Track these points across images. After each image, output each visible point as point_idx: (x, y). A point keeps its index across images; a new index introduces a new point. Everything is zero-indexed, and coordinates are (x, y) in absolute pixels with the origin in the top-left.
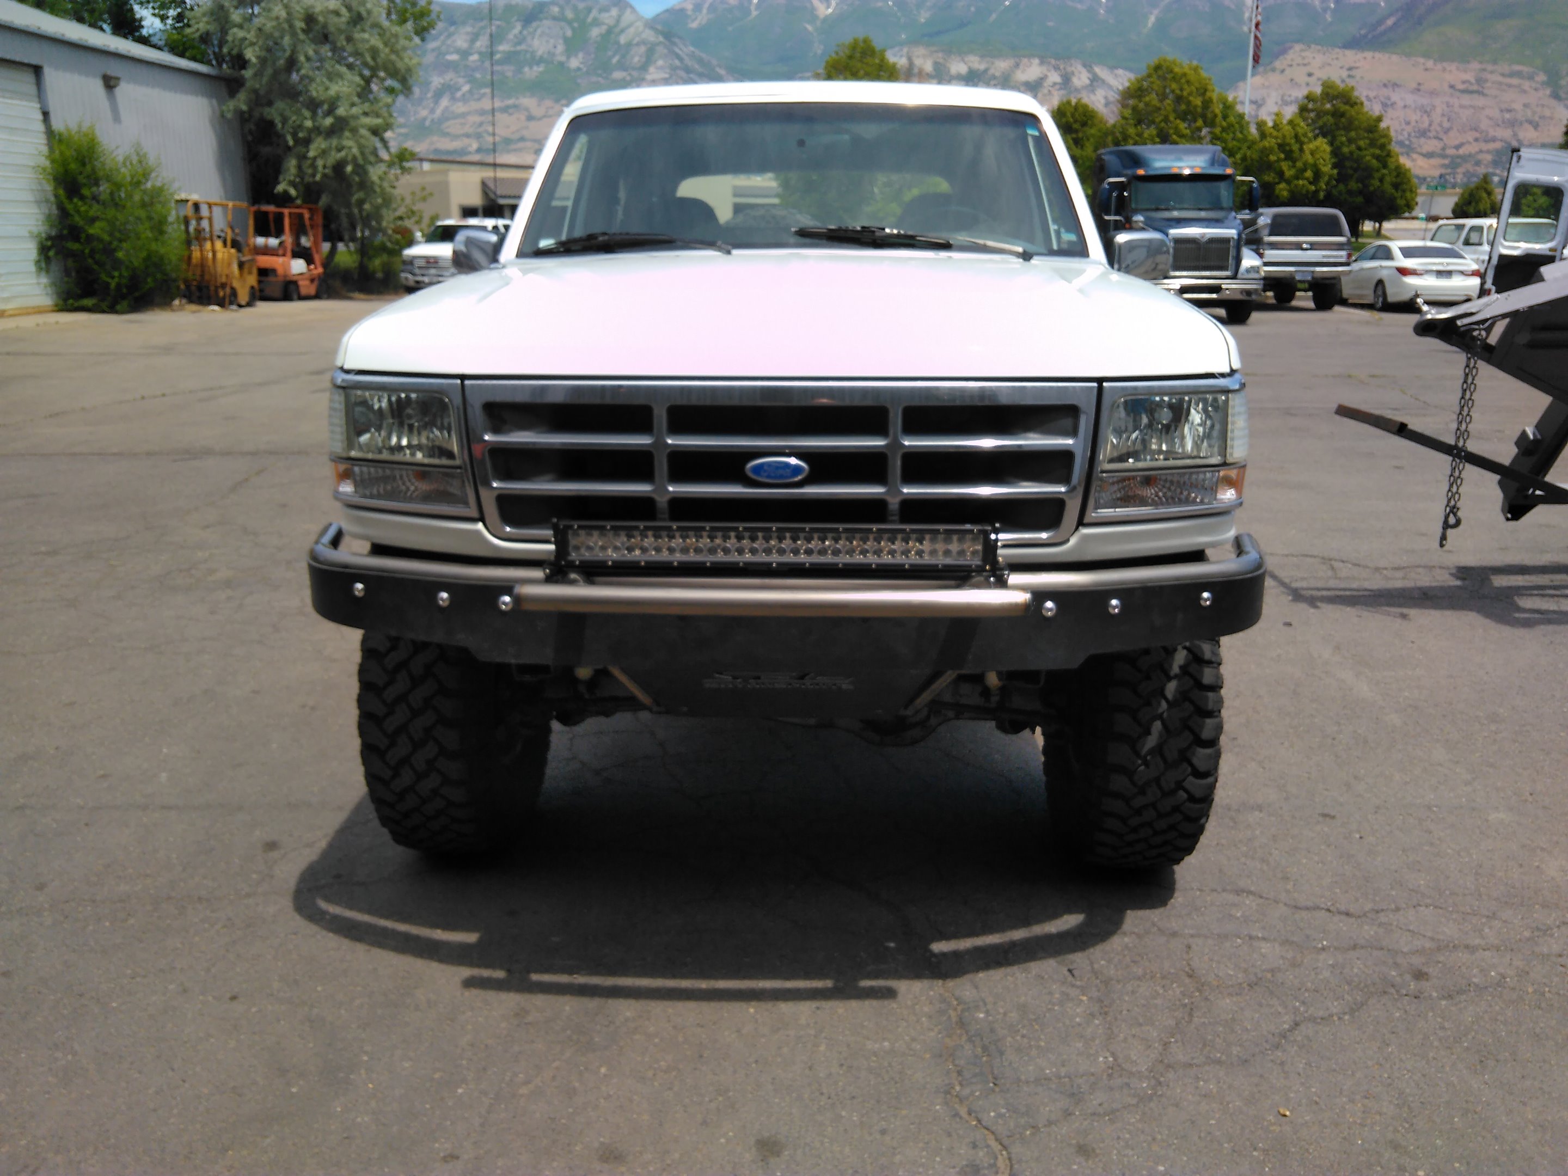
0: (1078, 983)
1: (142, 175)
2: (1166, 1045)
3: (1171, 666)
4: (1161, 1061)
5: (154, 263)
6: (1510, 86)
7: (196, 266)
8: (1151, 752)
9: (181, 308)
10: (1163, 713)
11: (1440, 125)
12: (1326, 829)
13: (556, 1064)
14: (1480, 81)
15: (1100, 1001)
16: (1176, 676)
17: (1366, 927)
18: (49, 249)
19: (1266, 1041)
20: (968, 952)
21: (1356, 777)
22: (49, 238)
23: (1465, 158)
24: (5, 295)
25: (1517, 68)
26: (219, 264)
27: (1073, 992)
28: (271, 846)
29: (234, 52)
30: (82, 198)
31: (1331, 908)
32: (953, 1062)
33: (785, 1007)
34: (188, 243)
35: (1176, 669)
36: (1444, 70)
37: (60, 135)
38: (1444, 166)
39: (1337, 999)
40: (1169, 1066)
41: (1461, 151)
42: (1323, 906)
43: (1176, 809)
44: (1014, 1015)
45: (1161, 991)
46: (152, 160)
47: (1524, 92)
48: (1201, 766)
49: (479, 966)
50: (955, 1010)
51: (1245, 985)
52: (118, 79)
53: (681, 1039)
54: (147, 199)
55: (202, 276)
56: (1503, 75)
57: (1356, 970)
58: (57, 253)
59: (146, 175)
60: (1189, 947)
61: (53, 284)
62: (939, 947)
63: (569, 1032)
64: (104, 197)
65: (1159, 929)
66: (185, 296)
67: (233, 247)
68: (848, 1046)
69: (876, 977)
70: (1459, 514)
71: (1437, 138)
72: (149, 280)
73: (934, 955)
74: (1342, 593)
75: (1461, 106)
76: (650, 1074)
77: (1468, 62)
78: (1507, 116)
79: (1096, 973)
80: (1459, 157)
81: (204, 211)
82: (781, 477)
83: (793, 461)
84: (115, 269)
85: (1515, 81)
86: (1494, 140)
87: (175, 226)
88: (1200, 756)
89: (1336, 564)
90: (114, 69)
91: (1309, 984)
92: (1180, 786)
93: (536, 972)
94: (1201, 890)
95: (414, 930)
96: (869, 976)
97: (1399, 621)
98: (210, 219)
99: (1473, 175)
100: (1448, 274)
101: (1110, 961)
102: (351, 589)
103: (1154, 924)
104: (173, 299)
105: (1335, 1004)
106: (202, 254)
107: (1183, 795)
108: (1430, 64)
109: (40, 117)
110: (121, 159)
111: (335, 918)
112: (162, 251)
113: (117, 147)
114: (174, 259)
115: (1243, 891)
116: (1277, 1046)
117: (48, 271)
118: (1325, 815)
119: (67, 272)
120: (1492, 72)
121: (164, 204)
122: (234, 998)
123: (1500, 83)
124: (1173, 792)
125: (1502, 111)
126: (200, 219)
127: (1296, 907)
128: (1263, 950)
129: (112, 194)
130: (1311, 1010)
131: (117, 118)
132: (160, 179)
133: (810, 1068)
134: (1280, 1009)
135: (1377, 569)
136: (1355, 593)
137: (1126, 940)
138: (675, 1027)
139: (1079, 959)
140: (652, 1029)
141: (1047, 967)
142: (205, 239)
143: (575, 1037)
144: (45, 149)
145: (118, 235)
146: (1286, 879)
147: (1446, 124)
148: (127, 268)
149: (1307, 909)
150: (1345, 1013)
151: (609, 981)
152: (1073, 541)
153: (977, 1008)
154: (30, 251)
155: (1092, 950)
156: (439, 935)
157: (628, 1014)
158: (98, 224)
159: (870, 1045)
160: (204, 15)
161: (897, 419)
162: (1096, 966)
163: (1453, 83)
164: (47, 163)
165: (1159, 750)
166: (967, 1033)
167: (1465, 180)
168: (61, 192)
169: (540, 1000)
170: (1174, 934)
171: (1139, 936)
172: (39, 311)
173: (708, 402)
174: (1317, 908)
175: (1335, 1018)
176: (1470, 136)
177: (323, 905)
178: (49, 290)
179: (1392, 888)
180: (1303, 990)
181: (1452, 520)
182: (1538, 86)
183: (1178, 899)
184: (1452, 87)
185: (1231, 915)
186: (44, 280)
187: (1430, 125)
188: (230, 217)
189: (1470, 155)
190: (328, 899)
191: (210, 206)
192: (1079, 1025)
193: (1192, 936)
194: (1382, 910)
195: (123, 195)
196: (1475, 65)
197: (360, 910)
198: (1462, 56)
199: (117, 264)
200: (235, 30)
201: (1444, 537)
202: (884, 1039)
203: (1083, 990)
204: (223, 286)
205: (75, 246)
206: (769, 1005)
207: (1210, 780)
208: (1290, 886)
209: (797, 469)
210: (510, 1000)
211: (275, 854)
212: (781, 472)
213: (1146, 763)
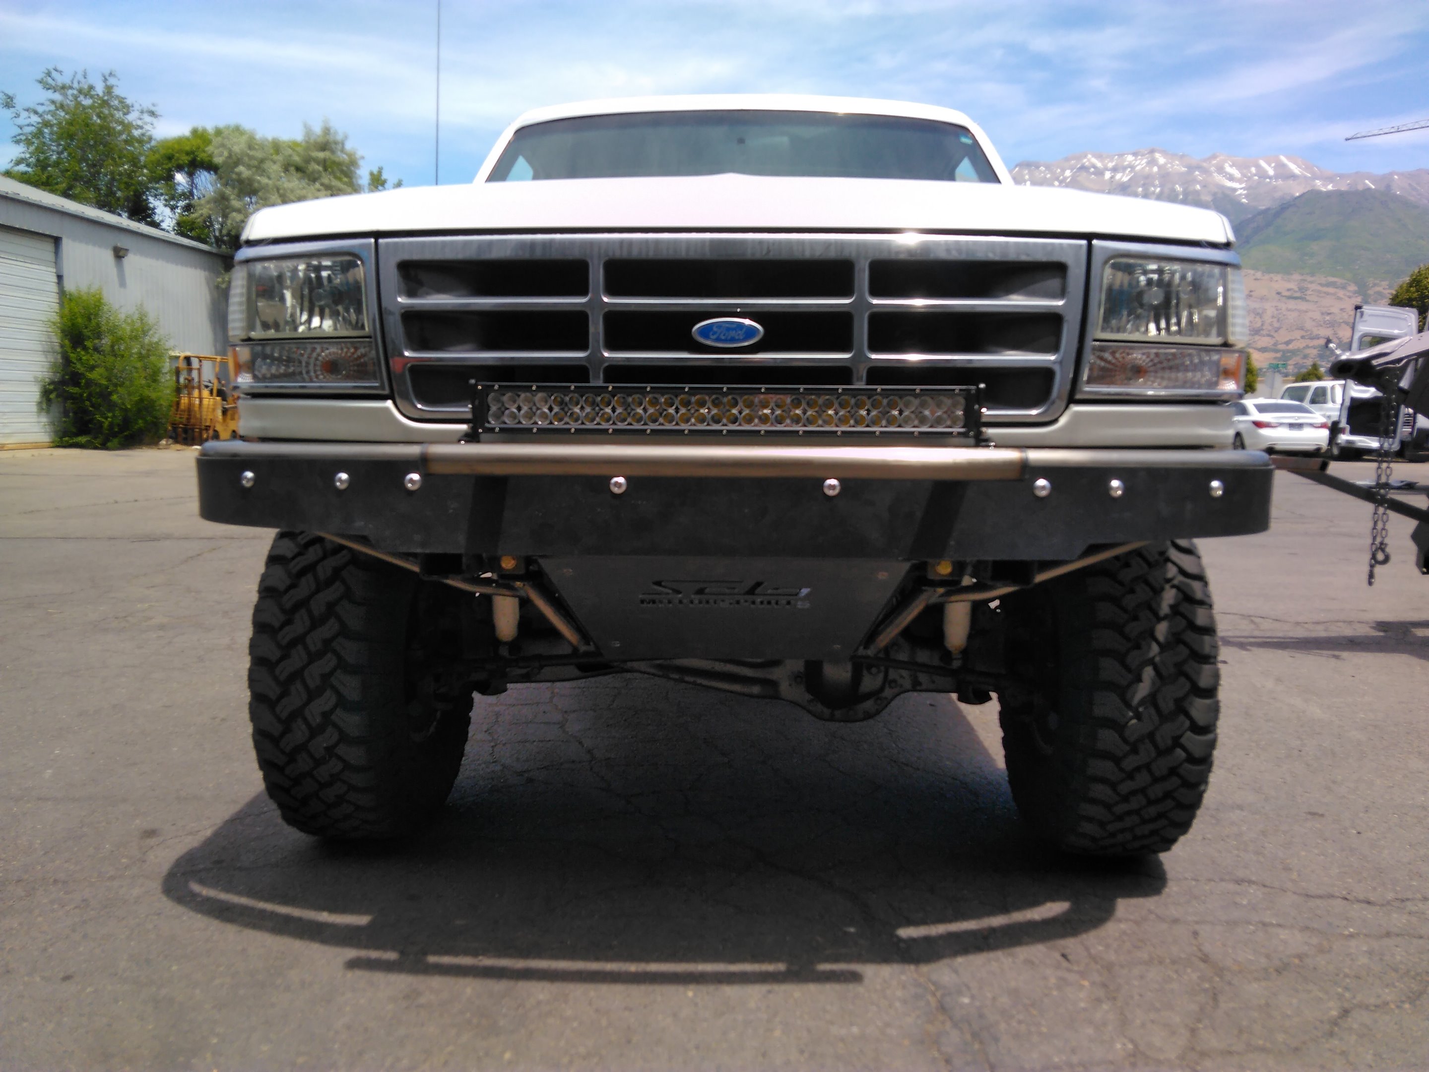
0: (1076, 968)
1: (141, 330)
2: (1193, 1031)
3: (1159, 605)
4: (1193, 1049)
5: (145, 406)
6: (1328, 294)
7: (184, 411)
8: (1142, 702)
9: (167, 447)
10: (1153, 658)
11: (1271, 325)
12: (1318, 826)
13: (450, 1048)
14: (1302, 289)
15: (1104, 986)
16: (1166, 617)
17: (1395, 915)
18: (51, 392)
19: (1316, 1028)
20: (941, 937)
21: (1334, 782)
22: (52, 383)
23: (1294, 352)
24: (7, 431)
25: (1331, 279)
26: (204, 410)
27: (1072, 977)
28: (151, 833)
29: (233, 233)
30: (85, 348)
31: (1348, 897)
32: (939, 1050)
33: (731, 991)
34: (178, 390)
35: (1165, 609)
36: (1271, 280)
37: (70, 295)
38: (1275, 358)
39: (1387, 986)
40: (1203, 1054)
41: (1291, 347)
42: (1337, 894)
43: (1173, 771)
44: (1004, 1001)
45: (1175, 976)
46: (151, 319)
47: (1339, 299)
48: (1201, 720)
49: (367, 947)
50: (934, 995)
51: (1271, 970)
52: (127, 250)
53: (604, 1022)
54: (144, 352)
55: (188, 419)
56: (1321, 285)
57: (1398, 958)
58: (57, 396)
59: (145, 333)
60: (1196, 934)
61: (52, 423)
62: (904, 933)
63: (468, 1015)
64: (107, 349)
65: (1158, 916)
66: (171, 437)
67: (218, 396)
68: (809, 1031)
69: (836, 959)
70: (1388, 550)
71: (1269, 335)
72: (140, 421)
73: (900, 940)
74: (1268, 640)
75: (1288, 310)
76: (565, 1060)
77: (1292, 274)
78: (1328, 318)
79: (1094, 959)
80: (1289, 351)
81: (195, 363)
82: (733, 340)
83: (747, 322)
84: (109, 411)
85: (1331, 290)
86: (1318, 337)
87: (168, 377)
88: (1198, 707)
89: (1257, 620)
90: (123, 242)
91: (1347, 970)
92: (1176, 742)
93: (435, 953)
94: (1197, 880)
95: (296, 912)
96: (827, 960)
97: (1333, 660)
98: (199, 370)
99: (1303, 367)
100: (1299, 426)
101: (1108, 946)
102: (239, 478)
103: (1150, 912)
104: (160, 438)
105: (1387, 991)
106: (190, 401)
107: (1180, 753)
108: (1259, 274)
109: (55, 279)
110: (122, 316)
111: (208, 899)
112: (153, 395)
113: (121, 307)
114: (164, 403)
115: (1243, 881)
116: (1331, 1034)
117: (48, 412)
118: (1313, 814)
119: (66, 413)
120: (1311, 282)
121: (160, 356)
122: (67, 978)
123: (1319, 292)
124: (1169, 751)
125: (1323, 314)
126: (190, 370)
127: (1307, 895)
128: (1282, 937)
129: (112, 346)
130: (1359, 997)
131: (122, 283)
132: (157, 336)
133: (764, 1055)
134: (1321, 995)
135: (1298, 624)
136: (1283, 640)
137: (1123, 926)
138: (597, 1011)
139: (1070, 944)
140: (569, 1013)
141: (1037, 951)
142: (193, 388)
143: (475, 1021)
144: (56, 307)
145: (115, 381)
146: (1287, 869)
147: (1276, 325)
148: (121, 409)
149: (1320, 897)
150: (1403, 1002)
151: (520, 964)
152: (1063, 421)
153: (960, 993)
154: (34, 393)
155: (1084, 936)
156: (325, 917)
157: (541, 997)
158: (99, 370)
159: (834, 1030)
160: (208, 202)
161: (863, 278)
162: (1093, 951)
163: (1280, 291)
164: (57, 318)
165: (1152, 699)
166: (951, 1018)
167: (1296, 371)
168: (67, 342)
169: (436, 982)
170: (1176, 921)
171: (1136, 923)
172: (36, 446)
173: (651, 255)
174: (1331, 896)
175: (1393, 1006)
176: (1298, 334)
177: (196, 887)
178: (48, 428)
179: (1411, 879)
180: (1341, 976)
181: (1380, 556)
182: (1351, 294)
183: (1172, 888)
184: (1278, 293)
185: (1236, 903)
186: (44, 419)
187: (1262, 325)
188: (217, 369)
189: (1298, 350)
190: (202, 882)
191: (200, 359)
192: (1085, 1009)
193: (1197, 923)
194: (1408, 899)
195: (122, 348)
196: (1296, 277)
197: (240, 893)
198: (1286, 269)
199: (112, 406)
200: (234, 214)
201: (1371, 576)
202: (852, 1024)
203: (1082, 974)
204: (207, 428)
205: (74, 390)
206: (711, 988)
207: (1210, 736)
208: (1294, 876)
209: (751, 331)
210: (402, 981)
211: (152, 841)
212: (733, 334)
213: (1138, 716)
